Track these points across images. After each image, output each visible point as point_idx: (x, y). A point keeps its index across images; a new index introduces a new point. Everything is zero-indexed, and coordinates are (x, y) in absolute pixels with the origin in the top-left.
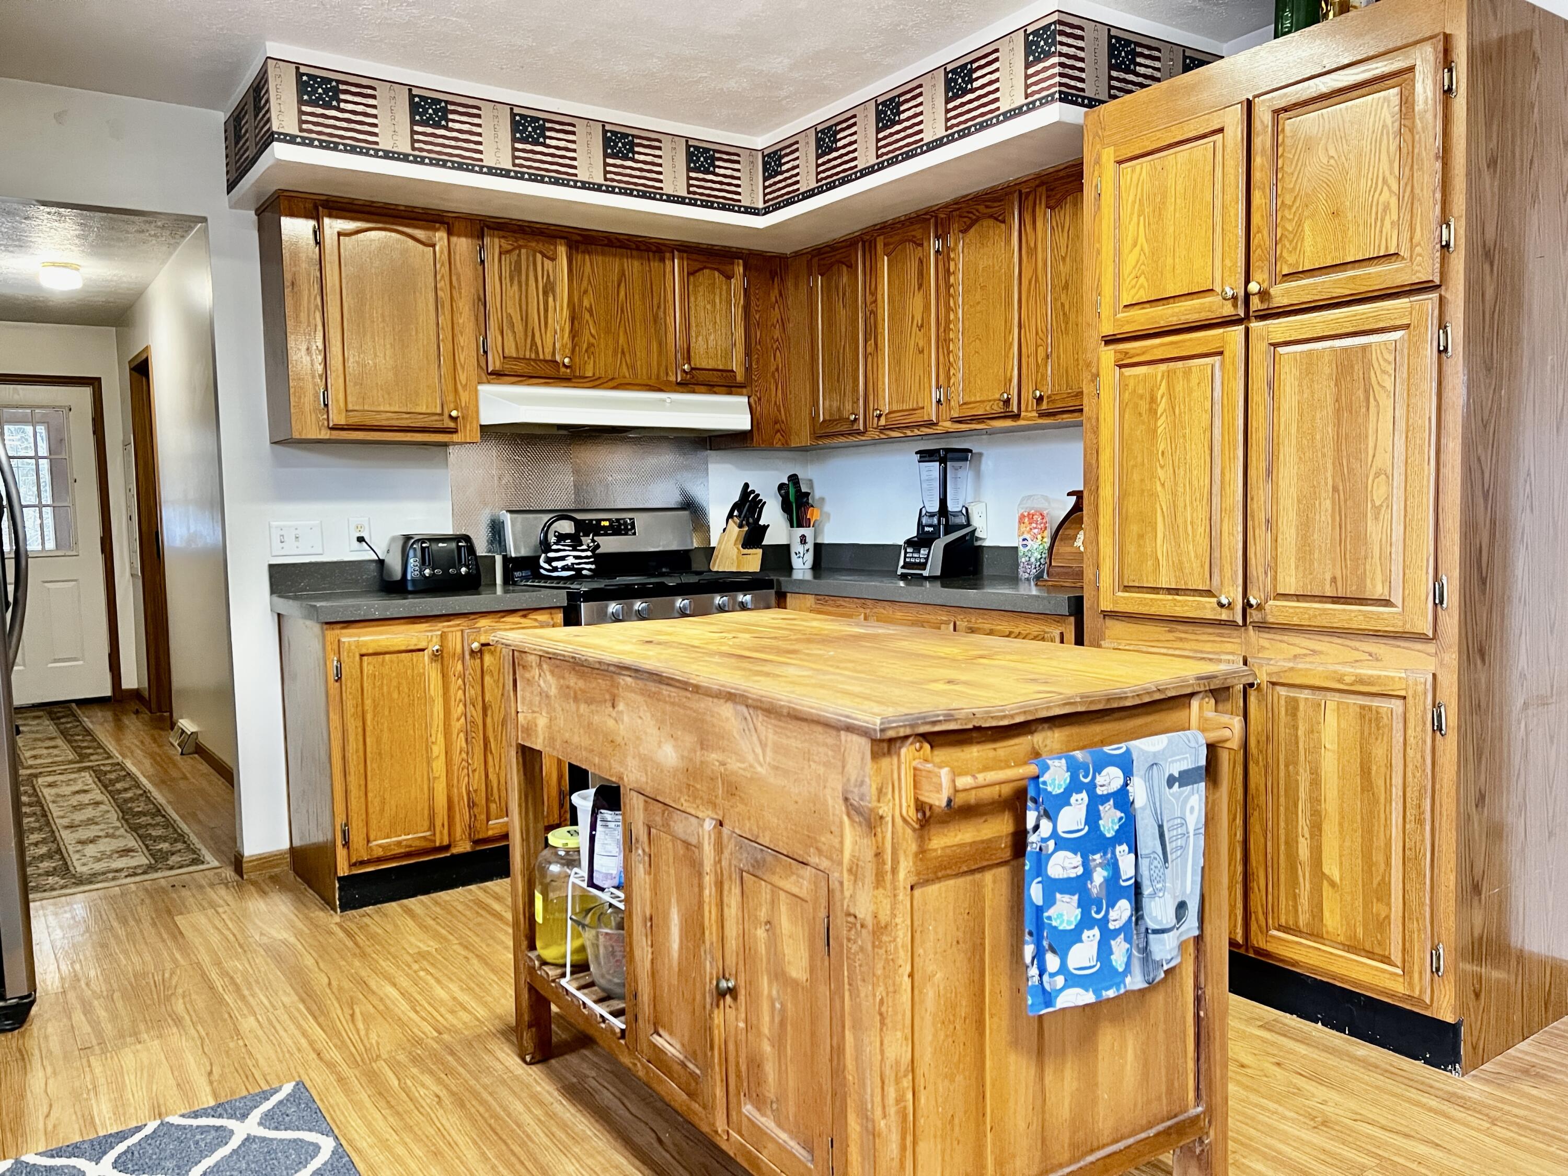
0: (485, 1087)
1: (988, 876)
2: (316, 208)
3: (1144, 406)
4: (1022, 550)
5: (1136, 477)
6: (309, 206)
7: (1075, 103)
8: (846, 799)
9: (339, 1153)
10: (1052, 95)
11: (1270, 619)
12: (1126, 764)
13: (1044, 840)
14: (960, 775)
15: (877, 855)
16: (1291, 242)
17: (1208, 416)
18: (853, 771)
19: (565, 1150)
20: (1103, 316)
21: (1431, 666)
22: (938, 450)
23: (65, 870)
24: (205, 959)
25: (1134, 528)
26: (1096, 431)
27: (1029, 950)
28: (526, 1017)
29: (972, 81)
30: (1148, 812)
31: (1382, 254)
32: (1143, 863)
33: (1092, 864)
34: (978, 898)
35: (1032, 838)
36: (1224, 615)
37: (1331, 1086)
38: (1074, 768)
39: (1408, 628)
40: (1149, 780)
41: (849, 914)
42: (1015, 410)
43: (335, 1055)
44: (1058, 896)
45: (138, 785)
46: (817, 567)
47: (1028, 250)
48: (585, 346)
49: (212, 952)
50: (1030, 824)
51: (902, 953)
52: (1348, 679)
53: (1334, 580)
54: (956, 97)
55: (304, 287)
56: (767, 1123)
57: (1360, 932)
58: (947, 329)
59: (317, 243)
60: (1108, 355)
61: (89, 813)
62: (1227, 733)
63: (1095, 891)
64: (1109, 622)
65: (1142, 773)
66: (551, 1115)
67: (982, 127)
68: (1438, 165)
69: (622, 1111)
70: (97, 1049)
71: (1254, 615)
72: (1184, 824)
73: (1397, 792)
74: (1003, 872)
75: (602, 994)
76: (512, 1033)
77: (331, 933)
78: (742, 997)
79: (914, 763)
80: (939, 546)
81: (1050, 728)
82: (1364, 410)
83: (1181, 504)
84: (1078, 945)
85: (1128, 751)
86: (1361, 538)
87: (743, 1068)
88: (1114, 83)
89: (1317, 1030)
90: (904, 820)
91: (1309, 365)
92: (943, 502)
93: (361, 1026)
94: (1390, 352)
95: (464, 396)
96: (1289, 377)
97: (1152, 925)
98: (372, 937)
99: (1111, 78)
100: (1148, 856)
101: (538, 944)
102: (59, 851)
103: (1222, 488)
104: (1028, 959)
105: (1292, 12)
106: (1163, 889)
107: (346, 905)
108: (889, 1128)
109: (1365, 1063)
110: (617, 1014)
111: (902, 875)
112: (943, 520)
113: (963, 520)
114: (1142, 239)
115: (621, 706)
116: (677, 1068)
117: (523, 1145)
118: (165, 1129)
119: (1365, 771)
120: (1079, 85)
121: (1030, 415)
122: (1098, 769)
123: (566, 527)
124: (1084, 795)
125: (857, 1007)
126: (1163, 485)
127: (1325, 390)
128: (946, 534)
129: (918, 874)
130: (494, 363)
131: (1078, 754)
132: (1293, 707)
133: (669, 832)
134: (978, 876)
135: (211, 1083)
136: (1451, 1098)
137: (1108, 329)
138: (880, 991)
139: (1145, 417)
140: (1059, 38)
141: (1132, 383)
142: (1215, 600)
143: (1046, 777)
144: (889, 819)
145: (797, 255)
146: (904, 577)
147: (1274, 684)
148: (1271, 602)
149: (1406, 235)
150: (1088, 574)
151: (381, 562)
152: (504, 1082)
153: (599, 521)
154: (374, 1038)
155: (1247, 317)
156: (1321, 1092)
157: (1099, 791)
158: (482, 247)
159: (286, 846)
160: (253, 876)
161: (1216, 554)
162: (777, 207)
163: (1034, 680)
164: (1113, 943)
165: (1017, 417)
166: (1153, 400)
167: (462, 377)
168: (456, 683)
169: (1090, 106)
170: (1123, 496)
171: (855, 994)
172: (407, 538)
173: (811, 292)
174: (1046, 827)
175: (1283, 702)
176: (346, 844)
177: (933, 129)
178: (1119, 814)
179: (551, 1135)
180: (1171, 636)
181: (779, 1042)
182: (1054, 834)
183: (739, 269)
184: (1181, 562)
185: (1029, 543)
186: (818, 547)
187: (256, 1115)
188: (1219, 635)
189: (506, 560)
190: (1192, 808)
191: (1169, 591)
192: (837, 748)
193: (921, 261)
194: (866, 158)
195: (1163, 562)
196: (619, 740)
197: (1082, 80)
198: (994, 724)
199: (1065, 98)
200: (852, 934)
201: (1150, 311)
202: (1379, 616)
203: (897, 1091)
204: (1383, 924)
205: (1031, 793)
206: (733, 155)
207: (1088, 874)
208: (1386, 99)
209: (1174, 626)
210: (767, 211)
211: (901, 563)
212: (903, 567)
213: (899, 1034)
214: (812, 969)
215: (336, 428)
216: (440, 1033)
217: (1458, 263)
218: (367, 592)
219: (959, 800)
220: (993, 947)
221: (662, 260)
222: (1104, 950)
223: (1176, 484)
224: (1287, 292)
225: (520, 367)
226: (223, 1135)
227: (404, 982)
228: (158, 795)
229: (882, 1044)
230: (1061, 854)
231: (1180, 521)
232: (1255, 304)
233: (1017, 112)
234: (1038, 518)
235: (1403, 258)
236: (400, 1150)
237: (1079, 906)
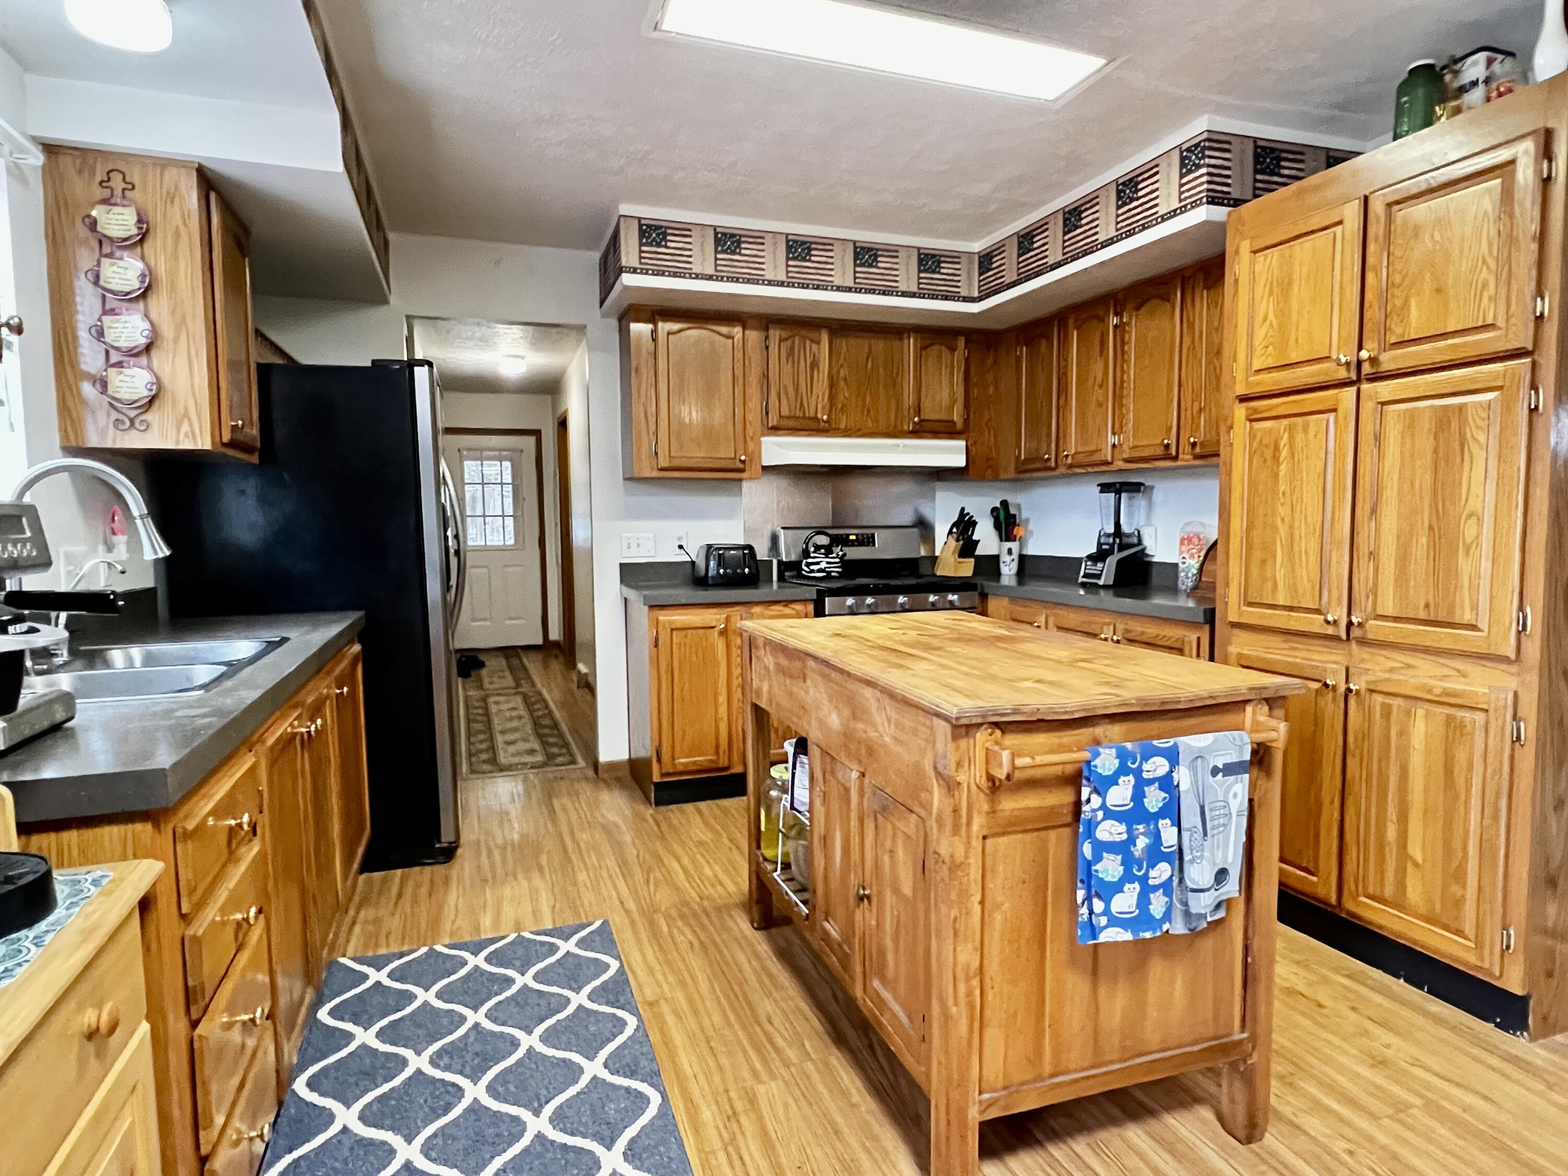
0: (723, 941)
1: (1052, 834)
2: (653, 316)
3: (1269, 454)
4: (1181, 566)
5: (1261, 512)
6: (649, 315)
7: (1222, 205)
8: (935, 768)
9: (621, 971)
10: (1201, 199)
11: (1370, 636)
12: (1173, 756)
13: (1094, 811)
14: (1020, 756)
15: (955, 811)
16: (1398, 315)
17: (1322, 464)
18: (940, 746)
19: (769, 995)
20: (1238, 380)
21: (1512, 683)
22: (1114, 484)
23: (493, 761)
24: (565, 830)
25: (1257, 555)
26: (1229, 474)
27: (1081, 894)
28: (755, 896)
29: (1138, 191)
30: (1191, 794)
31: (1480, 324)
32: (1186, 835)
33: (1136, 832)
34: (1043, 849)
35: (1085, 808)
36: (1330, 630)
37: (1397, 1033)
38: (1123, 755)
39: (1492, 650)
40: (1193, 768)
41: (935, 853)
42: (1174, 453)
43: (631, 905)
44: (1105, 855)
45: (547, 707)
46: (1021, 574)
47: (1188, 323)
48: (840, 406)
49: (570, 824)
50: (1084, 797)
51: (973, 885)
52: (1437, 691)
53: (1427, 606)
54: (1125, 204)
55: (644, 371)
56: (887, 995)
57: (1438, 906)
58: (1122, 387)
59: (654, 340)
60: (1240, 411)
61: (515, 724)
62: (1273, 735)
63: (1137, 854)
64: (1236, 631)
65: (1187, 763)
66: (764, 968)
67: (1144, 228)
68: (1534, 246)
69: (814, 973)
70: (491, 881)
71: (1356, 632)
72: (1227, 805)
73: (1475, 791)
74: (1066, 832)
75: (798, 887)
76: (747, 907)
77: (646, 821)
78: (874, 900)
79: (988, 745)
80: (1112, 561)
81: (1110, 723)
82: (1458, 460)
83: (1297, 538)
84: (1120, 895)
85: (1175, 746)
86: (1453, 572)
87: (874, 955)
88: (1259, 185)
89: (1400, 985)
90: (978, 787)
91: (1411, 420)
92: (1117, 525)
93: (652, 888)
94: (1484, 409)
95: (751, 446)
96: (1393, 432)
97: (1190, 885)
98: (671, 826)
99: (1256, 181)
100: (1189, 830)
101: (762, 845)
102: (493, 748)
103: (1332, 524)
104: (1079, 901)
105: (1409, 118)
106: (1202, 857)
107: (658, 803)
108: (959, 1013)
109: (1438, 1020)
110: (805, 902)
111: (975, 827)
112: (1118, 541)
113: (1135, 540)
114: (1271, 316)
115: (809, 682)
116: (836, 947)
117: (740, 985)
118: (520, 940)
119: (1449, 771)
120: (1226, 189)
121: (1186, 458)
122: (1145, 758)
123: (823, 540)
124: (1131, 778)
125: (939, 921)
126: (1283, 520)
127: (1425, 443)
128: (1120, 550)
129: (990, 827)
130: (773, 420)
131: (1129, 746)
132: (1387, 711)
133: (835, 777)
134: (1043, 834)
135: (553, 912)
136: (1513, 1060)
137: (1241, 390)
138: (954, 913)
139: (1269, 463)
140: (1207, 153)
141: (1259, 435)
142: (1322, 617)
143: (1097, 762)
144: (965, 785)
145: (1009, 330)
146: (1083, 585)
147: (1372, 691)
148: (1371, 622)
149: (1502, 308)
150: (1220, 590)
151: (693, 563)
152: (736, 939)
153: (848, 535)
154: (658, 896)
155: (1359, 380)
156: (1386, 1037)
157: (1145, 775)
158: (767, 338)
159: (627, 757)
160: (605, 776)
161: (1326, 579)
162: (988, 296)
163: (1108, 683)
164: (1152, 896)
165: (1176, 458)
166: (1276, 449)
167: (750, 432)
168: (735, 652)
169: (1235, 206)
170: (1250, 528)
171: (938, 911)
172: (709, 547)
173: (1018, 360)
174: (1096, 801)
175: (1378, 708)
176: (659, 760)
177: (1106, 231)
178: (1163, 795)
179: (761, 982)
180: (1286, 646)
181: (896, 938)
182: (1103, 807)
183: (961, 342)
184: (1295, 584)
185: (1188, 561)
186: (1023, 558)
187: (576, 938)
188: (1326, 647)
189: (780, 563)
190: (1235, 795)
191: (1285, 608)
192: (931, 728)
193: (1102, 334)
194: (1055, 255)
195: (1281, 584)
196: (807, 707)
197: (1228, 185)
198: (1056, 717)
199: (1212, 201)
200: (937, 868)
201: (1275, 375)
202: (1466, 638)
203: (967, 987)
204: (1458, 903)
205: (1086, 773)
206: (955, 257)
207: (1131, 840)
208: (1488, 190)
209: (1289, 637)
210: (980, 299)
211: (1082, 573)
212: (1086, 576)
213: (970, 945)
214: (915, 889)
215: (662, 469)
216: (701, 898)
217: (1551, 331)
218: (684, 584)
219: (1017, 775)
220: (1055, 890)
221: (901, 339)
222: (1143, 901)
223: (1293, 519)
224: (1394, 359)
225: (791, 423)
226: (553, 949)
227: (686, 861)
228: (558, 715)
229: (955, 950)
230: (1108, 823)
231: (1296, 548)
232: (1366, 368)
233: (1173, 214)
234: (1195, 540)
235: (1500, 329)
236: (660, 977)
237: (1122, 864)
